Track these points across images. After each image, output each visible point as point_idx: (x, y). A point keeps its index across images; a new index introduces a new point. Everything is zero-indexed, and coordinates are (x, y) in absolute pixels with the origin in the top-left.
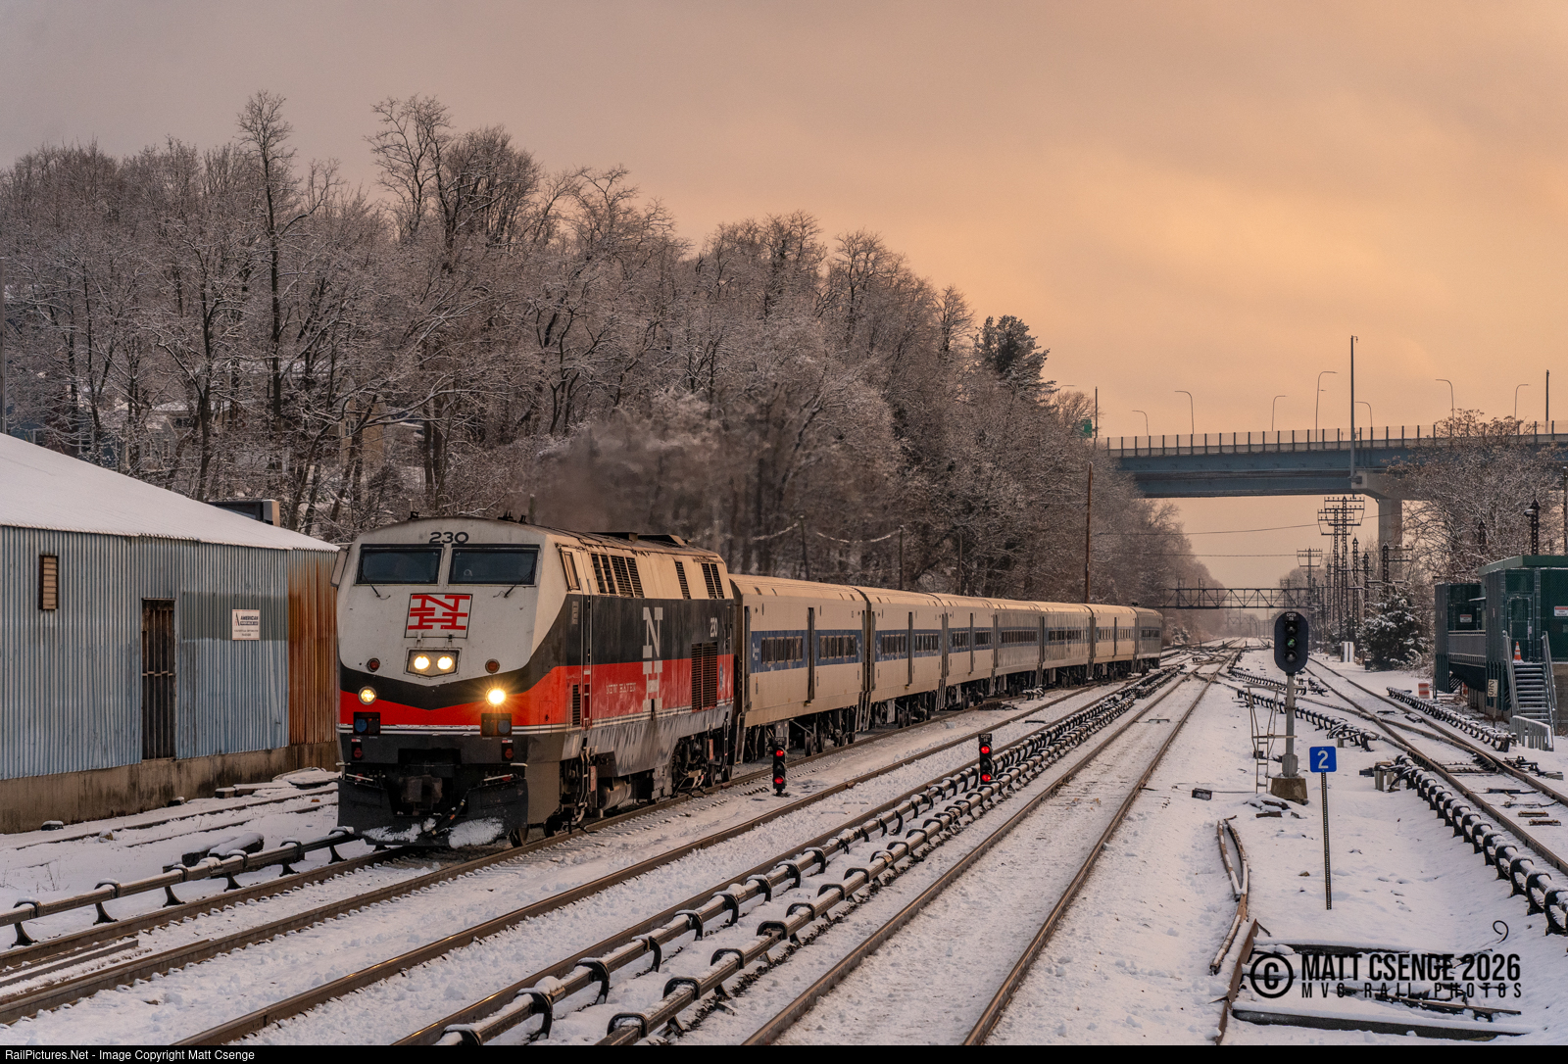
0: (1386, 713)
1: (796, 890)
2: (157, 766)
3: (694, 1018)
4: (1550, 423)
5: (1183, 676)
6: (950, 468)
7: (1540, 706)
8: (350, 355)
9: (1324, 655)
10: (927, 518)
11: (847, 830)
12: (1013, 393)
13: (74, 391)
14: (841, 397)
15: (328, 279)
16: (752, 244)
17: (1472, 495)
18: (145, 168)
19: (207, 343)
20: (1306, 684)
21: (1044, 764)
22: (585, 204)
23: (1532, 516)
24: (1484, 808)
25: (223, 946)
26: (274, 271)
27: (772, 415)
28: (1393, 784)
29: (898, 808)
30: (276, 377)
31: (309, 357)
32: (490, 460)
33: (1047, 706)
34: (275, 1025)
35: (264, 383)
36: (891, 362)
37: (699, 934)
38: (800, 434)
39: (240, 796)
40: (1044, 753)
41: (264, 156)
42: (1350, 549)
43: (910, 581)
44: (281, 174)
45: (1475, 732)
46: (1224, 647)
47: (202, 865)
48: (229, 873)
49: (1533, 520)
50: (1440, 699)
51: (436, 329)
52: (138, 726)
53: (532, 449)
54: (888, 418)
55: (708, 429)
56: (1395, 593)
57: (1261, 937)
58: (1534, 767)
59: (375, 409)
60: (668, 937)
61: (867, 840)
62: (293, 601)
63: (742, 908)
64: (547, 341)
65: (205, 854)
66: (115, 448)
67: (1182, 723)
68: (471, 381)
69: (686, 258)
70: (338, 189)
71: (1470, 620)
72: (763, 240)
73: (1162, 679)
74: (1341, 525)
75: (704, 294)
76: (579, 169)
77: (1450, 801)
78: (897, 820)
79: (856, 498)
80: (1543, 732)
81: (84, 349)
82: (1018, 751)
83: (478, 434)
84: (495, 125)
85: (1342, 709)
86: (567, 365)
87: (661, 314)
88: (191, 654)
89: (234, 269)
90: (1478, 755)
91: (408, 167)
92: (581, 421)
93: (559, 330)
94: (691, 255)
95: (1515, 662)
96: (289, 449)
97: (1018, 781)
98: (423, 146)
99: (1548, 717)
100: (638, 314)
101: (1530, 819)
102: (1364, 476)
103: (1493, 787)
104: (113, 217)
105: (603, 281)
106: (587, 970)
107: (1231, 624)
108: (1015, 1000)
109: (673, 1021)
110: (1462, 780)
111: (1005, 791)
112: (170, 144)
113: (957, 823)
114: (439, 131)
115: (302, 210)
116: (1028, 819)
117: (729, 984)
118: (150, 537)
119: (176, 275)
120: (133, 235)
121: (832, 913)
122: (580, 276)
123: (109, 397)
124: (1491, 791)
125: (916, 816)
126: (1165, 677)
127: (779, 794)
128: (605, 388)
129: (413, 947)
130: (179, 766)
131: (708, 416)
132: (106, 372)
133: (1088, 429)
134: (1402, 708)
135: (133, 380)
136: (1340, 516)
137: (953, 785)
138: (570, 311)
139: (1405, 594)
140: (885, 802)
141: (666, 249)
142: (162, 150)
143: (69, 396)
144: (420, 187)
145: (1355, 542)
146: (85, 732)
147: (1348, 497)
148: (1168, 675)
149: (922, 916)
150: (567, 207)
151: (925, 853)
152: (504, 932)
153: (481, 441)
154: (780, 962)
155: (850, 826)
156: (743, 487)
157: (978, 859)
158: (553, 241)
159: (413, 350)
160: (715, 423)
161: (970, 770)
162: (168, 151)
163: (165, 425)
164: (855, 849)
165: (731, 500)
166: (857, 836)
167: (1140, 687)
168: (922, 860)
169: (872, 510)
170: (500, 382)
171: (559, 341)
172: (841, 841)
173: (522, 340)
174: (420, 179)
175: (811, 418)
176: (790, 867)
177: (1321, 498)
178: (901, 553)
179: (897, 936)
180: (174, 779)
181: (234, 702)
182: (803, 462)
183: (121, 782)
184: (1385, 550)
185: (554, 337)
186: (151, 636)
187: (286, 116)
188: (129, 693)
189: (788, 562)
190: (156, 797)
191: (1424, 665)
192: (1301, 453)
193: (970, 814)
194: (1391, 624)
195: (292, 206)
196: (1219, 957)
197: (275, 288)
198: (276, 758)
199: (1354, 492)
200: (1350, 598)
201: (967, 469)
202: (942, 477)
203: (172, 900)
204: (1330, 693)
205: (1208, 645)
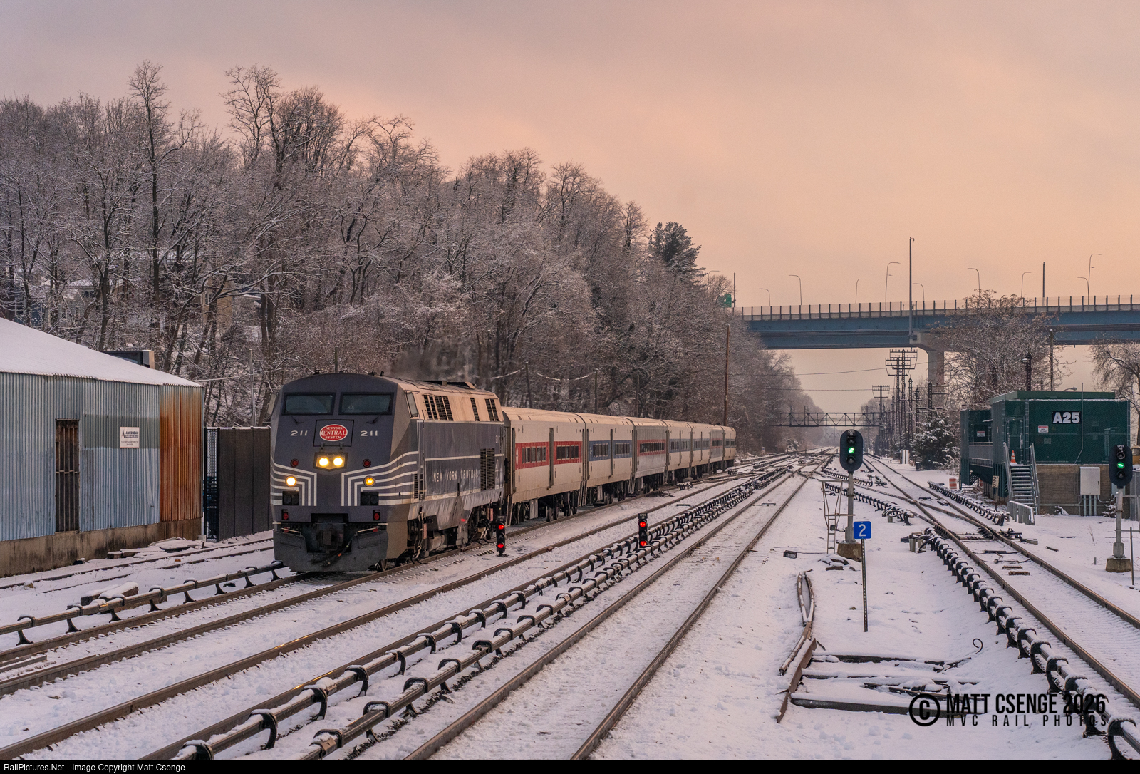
0: (925, 499)
1: (504, 620)
2: (66, 537)
3: (425, 705)
4: (1046, 299)
5: (790, 473)
6: (631, 328)
7: (1028, 494)
8: (208, 247)
9: (890, 459)
10: (615, 363)
11: (542, 579)
12: (675, 276)
13: (11, 272)
14: (554, 278)
15: (193, 193)
16: (493, 171)
17: (988, 349)
18: (63, 114)
19: (106, 238)
20: (874, 480)
21: (685, 534)
22: (376, 142)
23: (1027, 363)
24: (979, 563)
25: (106, 659)
26: (154, 188)
27: (507, 290)
28: (921, 547)
29: (579, 565)
30: (156, 262)
31: (179, 249)
32: (308, 321)
33: (693, 494)
34: (138, 712)
35: (147, 267)
36: (589, 255)
37: (433, 650)
38: (527, 304)
39: (125, 557)
40: (685, 527)
41: (148, 106)
42: (907, 386)
43: (603, 407)
44: (159, 120)
45: (983, 512)
46: (822, 453)
47: (93, 604)
48: (111, 610)
49: (1027, 367)
50: (963, 490)
51: (270, 230)
52: (52, 508)
53: (337, 314)
54: (587, 293)
55: (461, 300)
56: (937, 416)
57: (818, 650)
58: (1018, 536)
59: (226, 285)
60: (411, 651)
61: (556, 586)
62: (164, 421)
63: (465, 632)
64: (348, 238)
65: (97, 597)
66: (41, 313)
67: (784, 506)
68: (294, 266)
69: (447, 180)
70: (201, 130)
71: (984, 435)
72: (501, 168)
73: (775, 476)
74: (901, 368)
75: (459, 205)
76: (372, 117)
77: (955, 559)
78: (578, 573)
79: (565, 349)
80: (1028, 512)
81: (18, 242)
82: (668, 525)
83: (299, 303)
84: (312, 86)
85: (895, 497)
86: (362, 255)
87: (429, 219)
88: (90, 458)
89: (126, 186)
90: (982, 528)
91: (250, 115)
92: (372, 294)
93: (357, 230)
94: (450, 178)
95: (1011, 464)
96: (165, 313)
97: (666, 546)
98: (261, 100)
99: (1033, 502)
100: (413, 219)
101: (1009, 571)
102: (919, 335)
103: (988, 550)
104: (39, 149)
105: (388, 197)
106: (353, 673)
107: (828, 437)
108: (644, 692)
109: (410, 707)
110: (967, 545)
111: (656, 552)
112: (81, 97)
113: (620, 574)
114: (272, 90)
115: (174, 145)
116: (670, 572)
117: (451, 682)
118: (62, 376)
119: (85, 190)
120: (54, 161)
121: (526, 635)
122: (373, 192)
123: (37, 276)
124: (986, 552)
125: (592, 570)
126: (777, 474)
127: (501, 555)
128: (389, 271)
129: (238, 659)
130: (82, 537)
131: (461, 290)
132: (34, 258)
133: (728, 300)
134: (936, 496)
135: (53, 264)
136: (901, 362)
137: (620, 548)
138: (365, 217)
139: (943, 417)
140: (573, 560)
141: (432, 174)
142: (75, 101)
143: (8, 275)
144: (259, 129)
145: (910, 381)
146: (15, 513)
147: (906, 349)
148: (779, 473)
149: (588, 637)
150: (363, 144)
151: (595, 595)
152: (301, 649)
153: (301, 308)
154: (487, 668)
155: (544, 577)
156: (486, 341)
157: (631, 598)
158: (354, 168)
159: (253, 243)
160: (466, 296)
161: (632, 538)
162: (80, 102)
163: (76, 296)
164: (548, 593)
165: (477, 351)
166: (549, 583)
167: (758, 481)
168: (593, 600)
169: (576, 357)
170: (316, 267)
171: (357, 238)
172: (537, 587)
173: (330, 237)
174: (258, 123)
175: (534, 292)
176: (500, 604)
177: (887, 350)
178: (596, 388)
179: (569, 650)
180: (78, 546)
181: (121, 492)
182: (529, 323)
183: (40, 548)
184: (930, 386)
185: (353, 236)
186: (62, 446)
187: (163, 79)
188: (46, 485)
189: (517, 394)
190: (65, 558)
191: (956, 466)
192: (875, 319)
193: (629, 568)
194: (933, 437)
195: (168, 142)
196: (786, 663)
197: (155, 200)
198: (151, 531)
199: (912, 346)
200: (907, 419)
201: (643, 329)
202: (625, 335)
203: (72, 629)
204: (889, 485)
205: (810, 452)
